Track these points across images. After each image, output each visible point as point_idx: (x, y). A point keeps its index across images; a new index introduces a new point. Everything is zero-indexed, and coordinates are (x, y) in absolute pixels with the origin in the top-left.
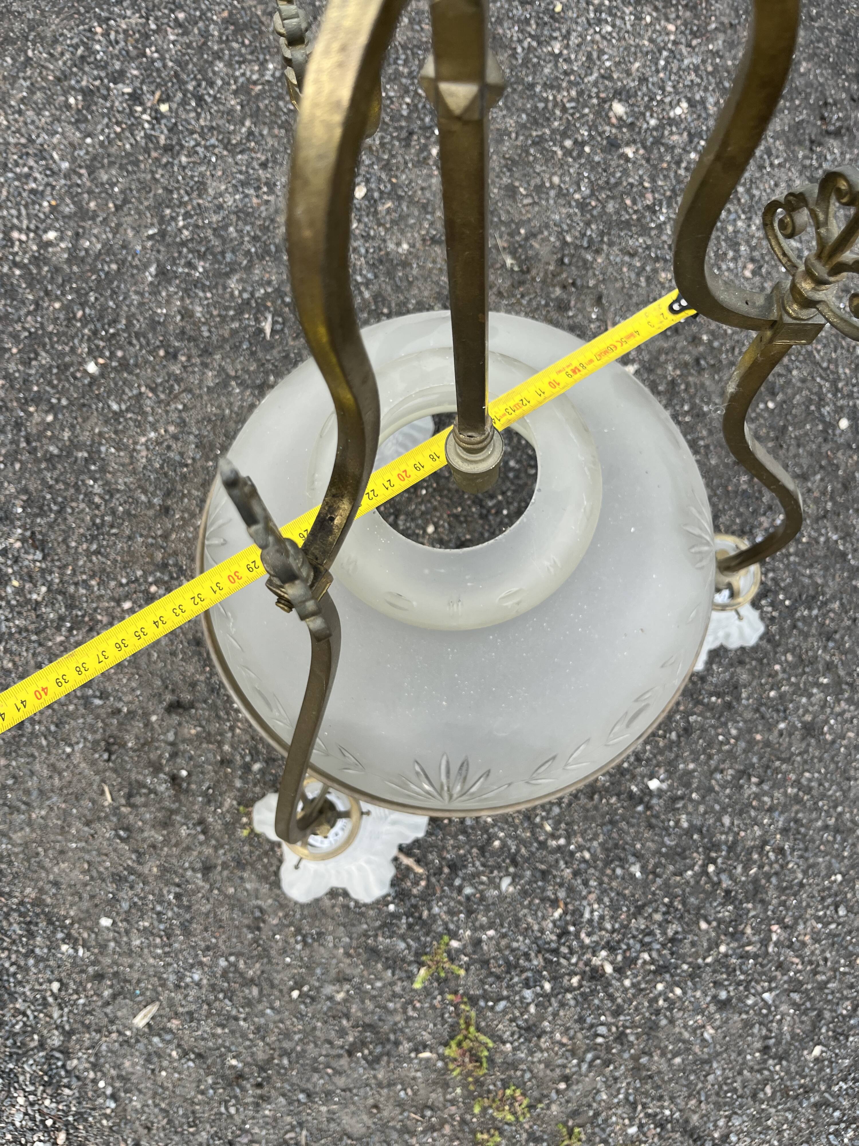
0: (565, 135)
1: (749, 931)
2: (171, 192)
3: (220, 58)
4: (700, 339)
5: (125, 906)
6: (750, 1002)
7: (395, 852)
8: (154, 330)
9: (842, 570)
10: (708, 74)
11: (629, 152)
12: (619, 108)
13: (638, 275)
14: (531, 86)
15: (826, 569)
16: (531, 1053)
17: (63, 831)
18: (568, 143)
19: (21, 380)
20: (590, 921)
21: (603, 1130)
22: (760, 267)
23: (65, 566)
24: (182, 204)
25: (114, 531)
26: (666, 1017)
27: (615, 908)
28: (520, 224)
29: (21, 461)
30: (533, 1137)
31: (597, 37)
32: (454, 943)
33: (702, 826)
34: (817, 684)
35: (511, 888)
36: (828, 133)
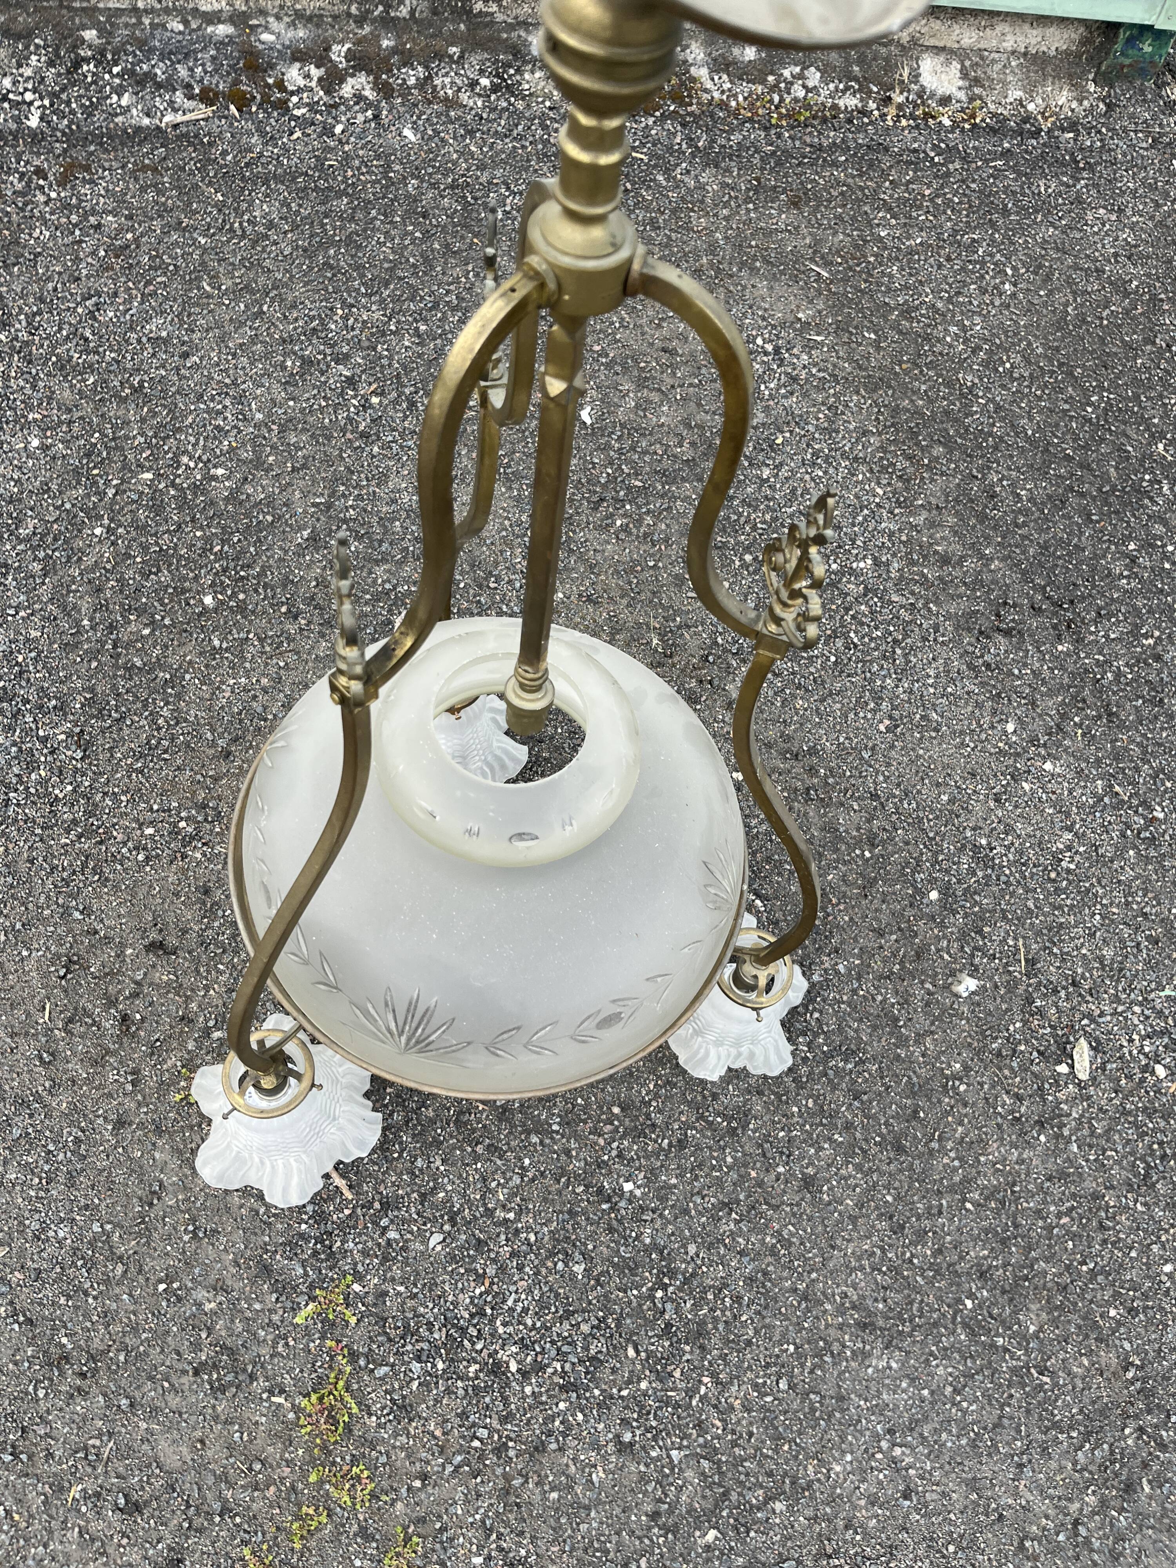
0: (747, 550)
1: (677, 1374)
2: (353, 473)
4: (817, 771)
5: (17, 1133)
6: (653, 1454)
7: (329, 1168)
8: (285, 586)
9: (891, 1034)
10: (901, 542)
13: (776, 694)
15: (874, 1028)
16: (396, 1435)
18: (748, 558)
19: (132, 588)
20: (512, 1310)
21: (445, 1549)
22: (897, 726)
23: (101, 774)
24: (358, 486)
25: (166, 756)
26: (557, 1441)
27: (543, 1305)
28: (678, 613)
29: (99, 662)
30: (363, 1532)
31: (807, 477)
32: (356, 1287)
33: (665, 1247)
34: (830, 1140)
35: (439, 1248)
36: (999, 630)
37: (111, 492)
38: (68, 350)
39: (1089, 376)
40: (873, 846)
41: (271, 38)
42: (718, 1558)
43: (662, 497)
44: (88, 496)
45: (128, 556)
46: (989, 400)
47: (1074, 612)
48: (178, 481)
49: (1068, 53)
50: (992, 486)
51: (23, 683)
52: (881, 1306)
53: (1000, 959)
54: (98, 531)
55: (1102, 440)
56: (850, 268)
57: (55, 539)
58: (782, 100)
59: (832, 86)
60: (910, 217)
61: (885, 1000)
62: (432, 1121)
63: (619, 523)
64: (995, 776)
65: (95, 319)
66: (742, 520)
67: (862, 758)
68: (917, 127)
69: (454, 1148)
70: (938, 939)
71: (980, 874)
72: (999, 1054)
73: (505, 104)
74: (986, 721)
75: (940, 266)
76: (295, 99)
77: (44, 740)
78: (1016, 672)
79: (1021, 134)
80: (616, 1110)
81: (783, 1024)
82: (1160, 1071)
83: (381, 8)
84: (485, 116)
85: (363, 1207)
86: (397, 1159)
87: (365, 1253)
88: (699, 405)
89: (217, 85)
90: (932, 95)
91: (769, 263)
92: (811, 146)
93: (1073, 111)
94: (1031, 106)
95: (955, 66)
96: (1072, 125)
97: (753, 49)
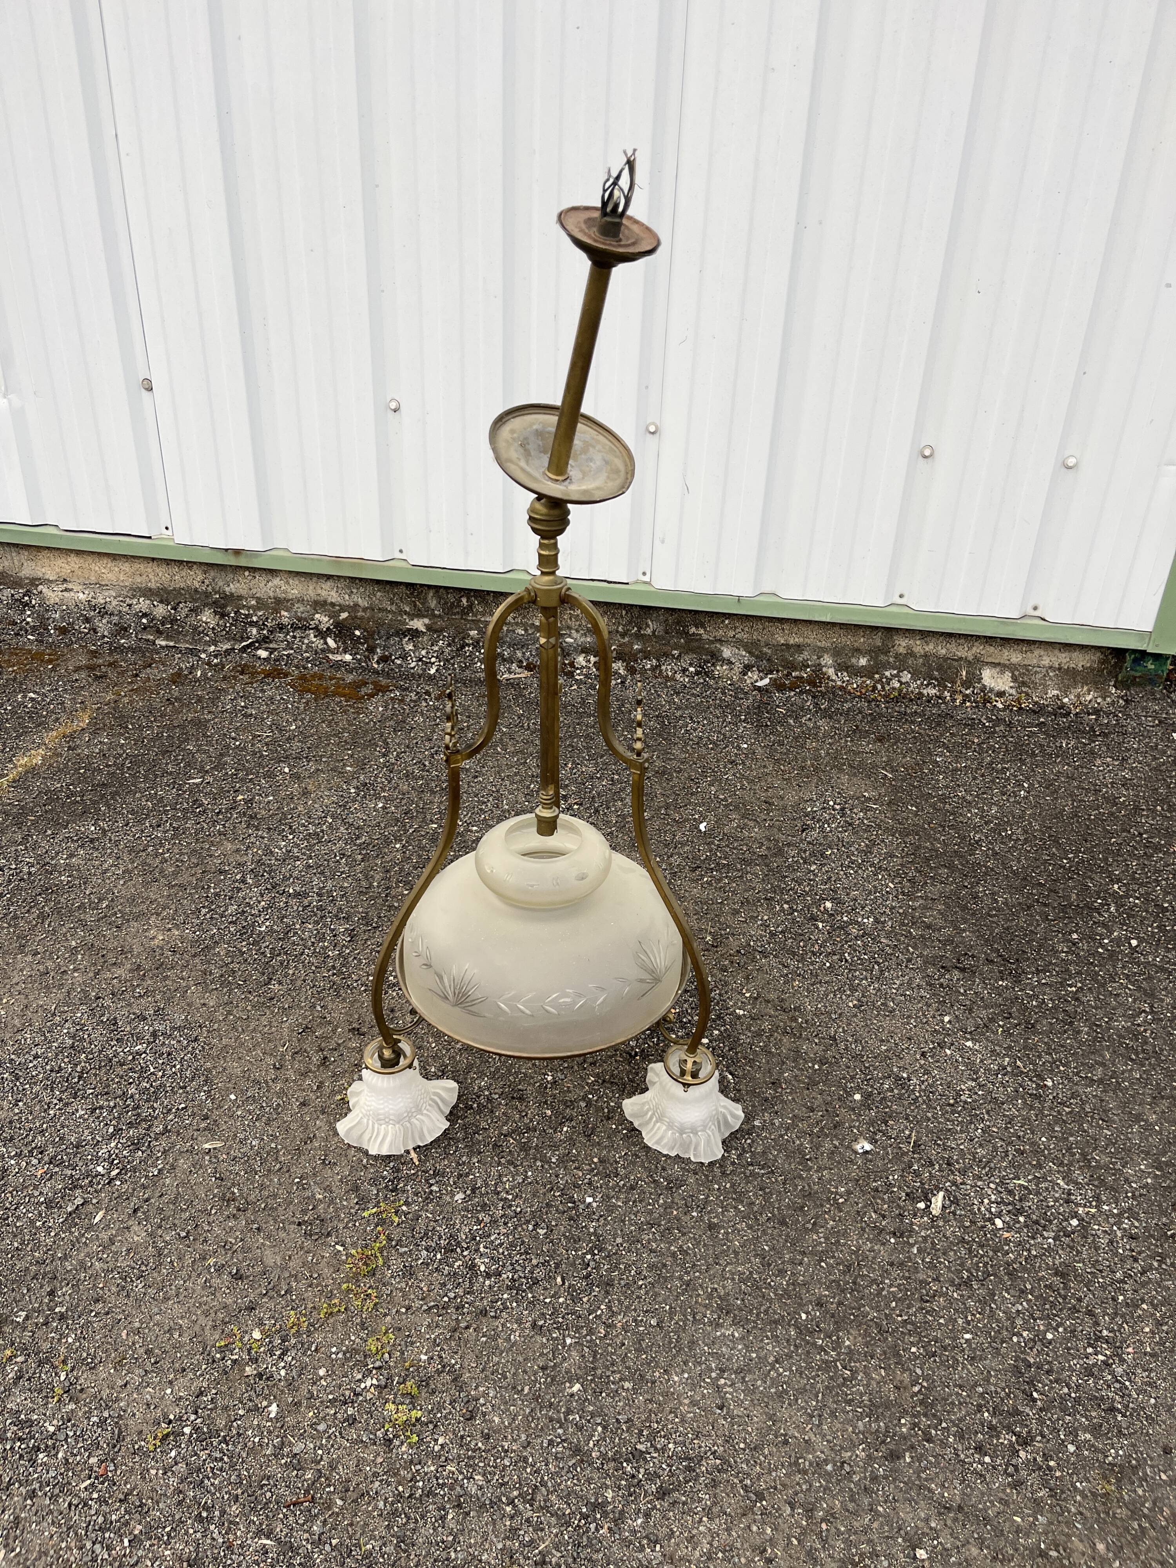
0: (787, 903)
1: (585, 1300)
3: (622, 801)
4: (796, 1019)
5: (249, 1094)
6: (554, 1335)
7: (410, 1147)
9: (800, 1163)
10: (898, 913)
11: (820, 925)
12: (828, 905)
14: (786, 877)
16: (399, 1283)
18: (786, 906)
19: (406, 873)
20: (492, 1242)
21: (407, 1346)
22: (862, 1006)
23: (357, 949)
27: (512, 1245)
28: (729, 927)
30: (363, 1325)
31: (842, 873)
32: (404, 1208)
33: (601, 1236)
34: (736, 1208)
35: (460, 1201)
36: (957, 967)
37: (411, 831)
39: (1070, 843)
40: (822, 1063)
41: (572, 641)
42: (577, 1401)
43: (738, 871)
44: (399, 830)
45: (409, 858)
46: (989, 849)
47: (1018, 966)
50: (977, 893)
51: (332, 905)
52: (739, 1302)
53: (895, 1140)
54: (398, 846)
55: (1071, 878)
56: (909, 774)
57: (374, 846)
58: (883, 687)
59: (919, 682)
60: (961, 753)
61: (802, 1144)
62: (480, 1141)
63: (705, 879)
64: (926, 1042)
66: (789, 888)
67: (831, 1018)
68: (977, 707)
69: (488, 1156)
70: (853, 1120)
71: (896, 1091)
72: (876, 1190)
73: (702, 681)
74: (930, 1013)
76: (578, 671)
77: (332, 930)
78: (962, 991)
79: (1055, 715)
80: (596, 1160)
81: (724, 1142)
82: (999, 1223)
83: (636, 629)
84: (688, 685)
85: (423, 1171)
86: (451, 1155)
87: (416, 1194)
88: (780, 830)
90: (991, 690)
91: (852, 767)
92: (899, 712)
93: (1099, 704)
94: (1066, 700)
95: (1008, 675)
96: (1096, 712)
97: (865, 659)
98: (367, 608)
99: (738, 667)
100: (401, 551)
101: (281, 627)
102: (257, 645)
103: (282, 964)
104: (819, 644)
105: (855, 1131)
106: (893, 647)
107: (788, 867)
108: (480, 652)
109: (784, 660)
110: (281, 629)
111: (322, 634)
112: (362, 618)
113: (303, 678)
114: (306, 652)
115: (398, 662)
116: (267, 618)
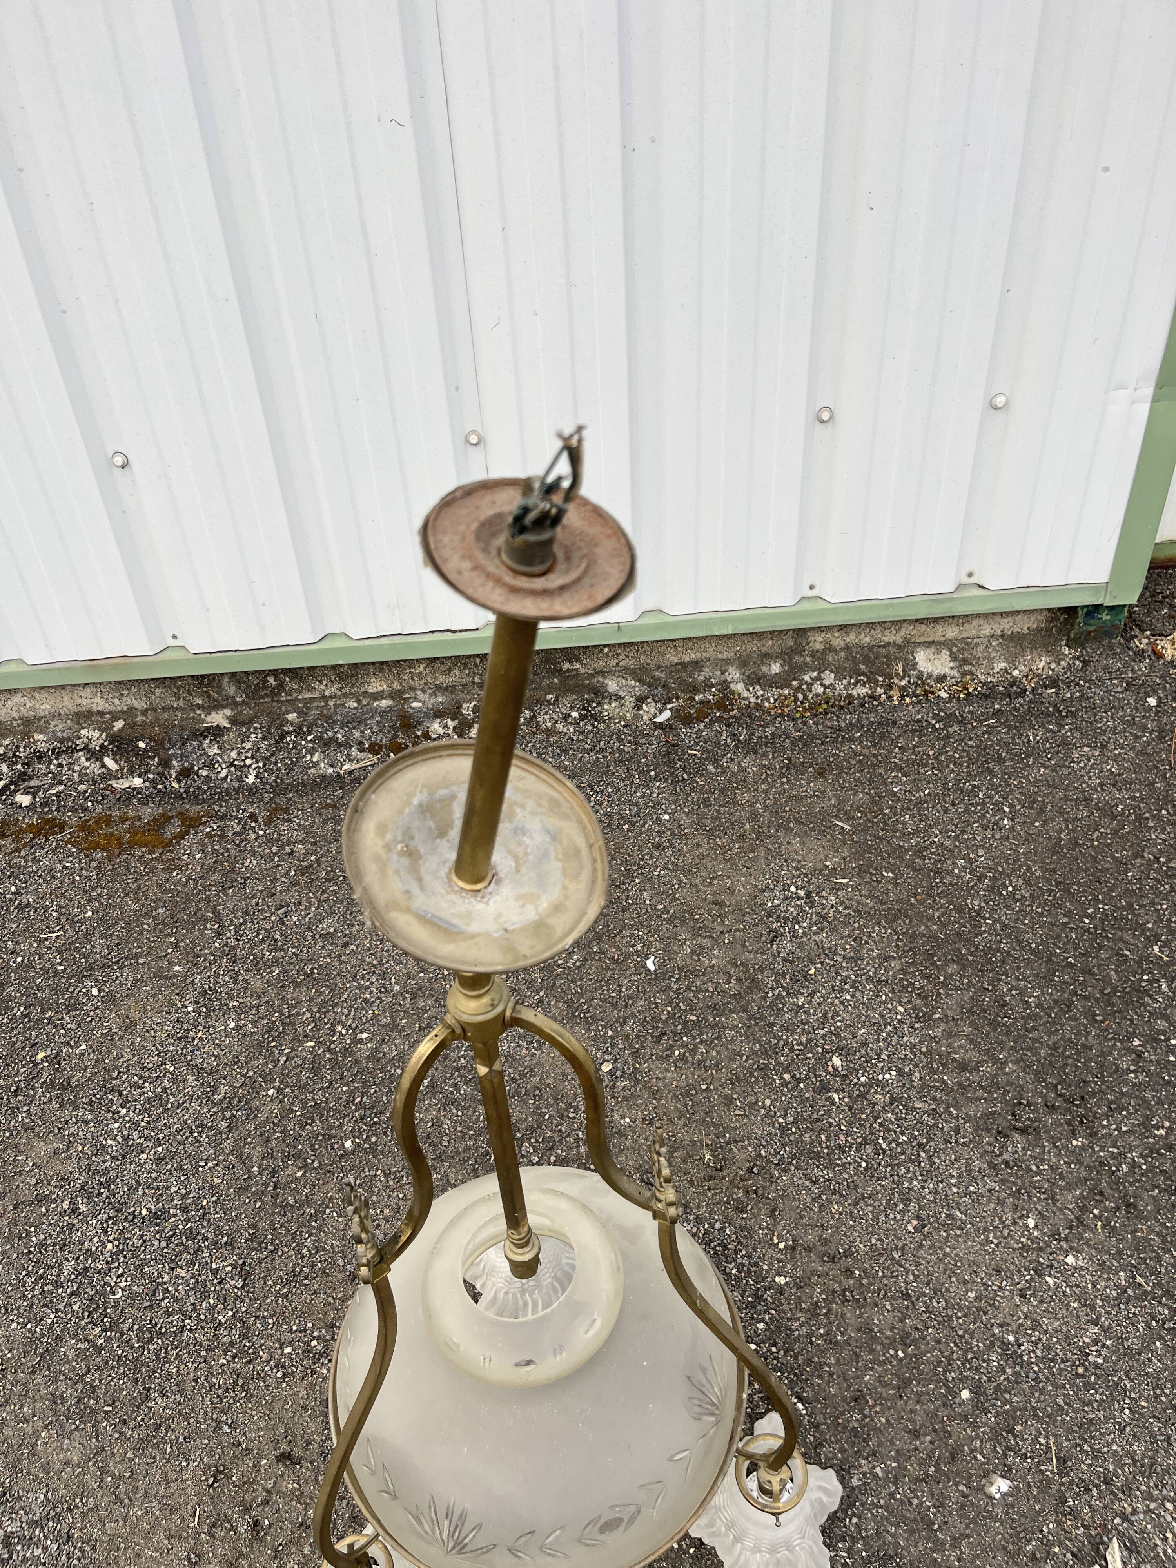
0: (786, 1069)
4: (852, 1273)
9: (927, 1538)
10: (922, 1053)
11: (836, 1097)
12: (837, 1061)
13: (813, 1200)
14: (772, 1025)
15: (912, 1532)
17: (147, 1537)
18: (787, 1076)
19: (292, 1138)
22: (924, 1226)
23: (256, 1300)
25: (306, 1282)
28: (727, 1129)
29: (262, 1201)
31: (837, 1001)
36: (1015, 1128)
37: (283, 1059)
38: (262, 950)
39: (1084, 891)
40: (906, 1345)
41: (420, 705)
43: (713, 1027)
44: (267, 1063)
45: (291, 1111)
46: (995, 921)
47: (1086, 1108)
48: (333, 1046)
49: (1039, 630)
50: (1002, 996)
51: (205, 1224)
53: (1032, 1459)
54: (270, 1092)
55: (1101, 946)
56: (869, 821)
57: (239, 1102)
58: (805, 697)
59: (845, 682)
60: (919, 773)
63: (677, 1053)
64: (1019, 1271)
65: (283, 923)
66: (782, 1043)
67: (893, 1259)
68: (919, 702)
70: (971, 1439)
71: (1009, 1371)
73: (590, 728)
74: (1008, 1217)
75: (946, 811)
77: (215, 1272)
78: (1034, 1168)
79: (1009, 696)
81: (823, 1529)
84: (575, 738)
88: (744, 946)
89: (381, 741)
90: (930, 676)
91: (800, 823)
92: (832, 728)
93: (1053, 670)
94: (1016, 673)
95: (945, 653)
96: (1054, 682)
97: (778, 665)
98: (146, 710)
99: (629, 702)
100: (175, 637)
101: (40, 756)
102: (12, 787)
103: (157, 1355)
104: (720, 656)
105: (979, 1457)
106: (808, 644)
107: (771, 1006)
108: (305, 740)
109: (682, 682)
110: (40, 758)
111: (96, 755)
112: (143, 724)
113: (84, 827)
114: (81, 782)
115: (204, 773)
116: (18, 747)
